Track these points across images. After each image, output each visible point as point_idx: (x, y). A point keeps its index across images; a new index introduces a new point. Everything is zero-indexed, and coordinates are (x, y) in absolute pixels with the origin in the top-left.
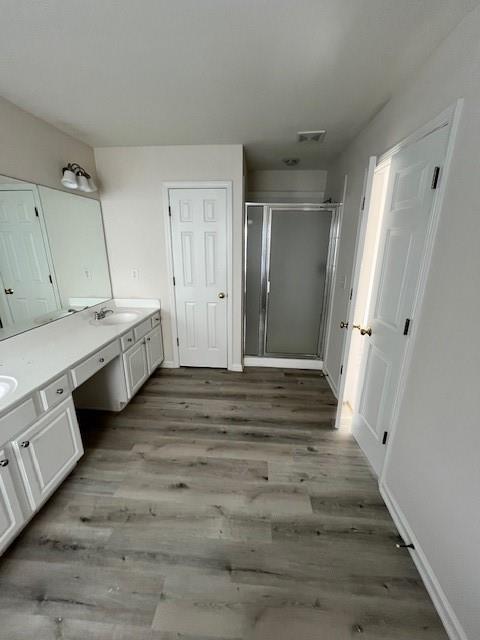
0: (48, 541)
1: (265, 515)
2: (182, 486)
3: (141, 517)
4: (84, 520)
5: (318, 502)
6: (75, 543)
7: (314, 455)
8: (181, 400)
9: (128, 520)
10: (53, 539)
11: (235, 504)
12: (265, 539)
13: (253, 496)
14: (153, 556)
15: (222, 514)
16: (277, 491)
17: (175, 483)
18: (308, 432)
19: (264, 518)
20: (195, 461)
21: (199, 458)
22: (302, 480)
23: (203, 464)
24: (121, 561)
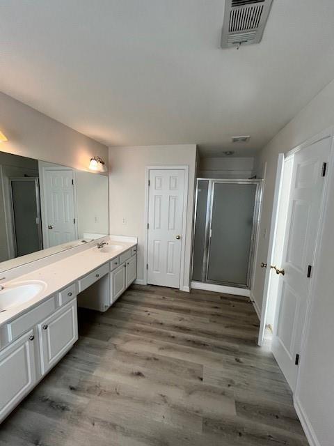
0: (47, 400)
1: (198, 409)
2: (139, 374)
3: (109, 394)
4: (72, 389)
5: (242, 407)
6: (64, 405)
7: (240, 366)
8: (145, 309)
9: (100, 394)
10: (50, 399)
11: (176, 395)
12: (197, 430)
13: (190, 391)
14: (114, 426)
15: (166, 402)
16: (209, 391)
17: (134, 372)
18: (237, 346)
19: (197, 412)
20: (150, 356)
21: (154, 354)
22: (229, 385)
23: (155, 359)
24: (92, 426)
